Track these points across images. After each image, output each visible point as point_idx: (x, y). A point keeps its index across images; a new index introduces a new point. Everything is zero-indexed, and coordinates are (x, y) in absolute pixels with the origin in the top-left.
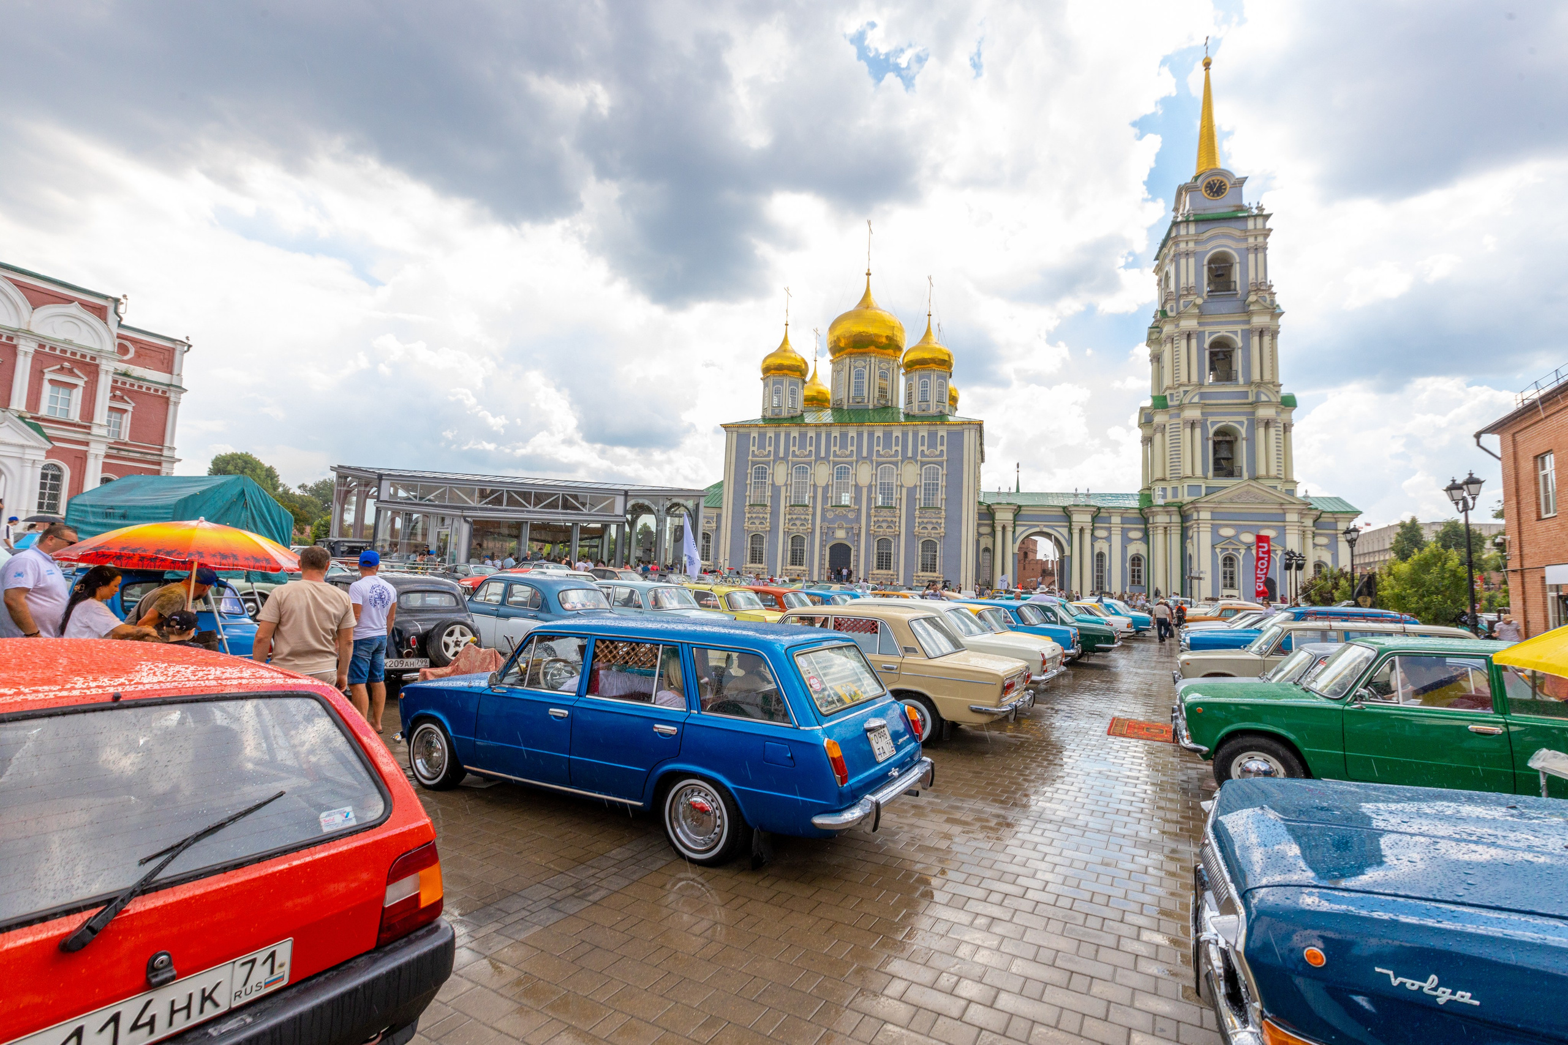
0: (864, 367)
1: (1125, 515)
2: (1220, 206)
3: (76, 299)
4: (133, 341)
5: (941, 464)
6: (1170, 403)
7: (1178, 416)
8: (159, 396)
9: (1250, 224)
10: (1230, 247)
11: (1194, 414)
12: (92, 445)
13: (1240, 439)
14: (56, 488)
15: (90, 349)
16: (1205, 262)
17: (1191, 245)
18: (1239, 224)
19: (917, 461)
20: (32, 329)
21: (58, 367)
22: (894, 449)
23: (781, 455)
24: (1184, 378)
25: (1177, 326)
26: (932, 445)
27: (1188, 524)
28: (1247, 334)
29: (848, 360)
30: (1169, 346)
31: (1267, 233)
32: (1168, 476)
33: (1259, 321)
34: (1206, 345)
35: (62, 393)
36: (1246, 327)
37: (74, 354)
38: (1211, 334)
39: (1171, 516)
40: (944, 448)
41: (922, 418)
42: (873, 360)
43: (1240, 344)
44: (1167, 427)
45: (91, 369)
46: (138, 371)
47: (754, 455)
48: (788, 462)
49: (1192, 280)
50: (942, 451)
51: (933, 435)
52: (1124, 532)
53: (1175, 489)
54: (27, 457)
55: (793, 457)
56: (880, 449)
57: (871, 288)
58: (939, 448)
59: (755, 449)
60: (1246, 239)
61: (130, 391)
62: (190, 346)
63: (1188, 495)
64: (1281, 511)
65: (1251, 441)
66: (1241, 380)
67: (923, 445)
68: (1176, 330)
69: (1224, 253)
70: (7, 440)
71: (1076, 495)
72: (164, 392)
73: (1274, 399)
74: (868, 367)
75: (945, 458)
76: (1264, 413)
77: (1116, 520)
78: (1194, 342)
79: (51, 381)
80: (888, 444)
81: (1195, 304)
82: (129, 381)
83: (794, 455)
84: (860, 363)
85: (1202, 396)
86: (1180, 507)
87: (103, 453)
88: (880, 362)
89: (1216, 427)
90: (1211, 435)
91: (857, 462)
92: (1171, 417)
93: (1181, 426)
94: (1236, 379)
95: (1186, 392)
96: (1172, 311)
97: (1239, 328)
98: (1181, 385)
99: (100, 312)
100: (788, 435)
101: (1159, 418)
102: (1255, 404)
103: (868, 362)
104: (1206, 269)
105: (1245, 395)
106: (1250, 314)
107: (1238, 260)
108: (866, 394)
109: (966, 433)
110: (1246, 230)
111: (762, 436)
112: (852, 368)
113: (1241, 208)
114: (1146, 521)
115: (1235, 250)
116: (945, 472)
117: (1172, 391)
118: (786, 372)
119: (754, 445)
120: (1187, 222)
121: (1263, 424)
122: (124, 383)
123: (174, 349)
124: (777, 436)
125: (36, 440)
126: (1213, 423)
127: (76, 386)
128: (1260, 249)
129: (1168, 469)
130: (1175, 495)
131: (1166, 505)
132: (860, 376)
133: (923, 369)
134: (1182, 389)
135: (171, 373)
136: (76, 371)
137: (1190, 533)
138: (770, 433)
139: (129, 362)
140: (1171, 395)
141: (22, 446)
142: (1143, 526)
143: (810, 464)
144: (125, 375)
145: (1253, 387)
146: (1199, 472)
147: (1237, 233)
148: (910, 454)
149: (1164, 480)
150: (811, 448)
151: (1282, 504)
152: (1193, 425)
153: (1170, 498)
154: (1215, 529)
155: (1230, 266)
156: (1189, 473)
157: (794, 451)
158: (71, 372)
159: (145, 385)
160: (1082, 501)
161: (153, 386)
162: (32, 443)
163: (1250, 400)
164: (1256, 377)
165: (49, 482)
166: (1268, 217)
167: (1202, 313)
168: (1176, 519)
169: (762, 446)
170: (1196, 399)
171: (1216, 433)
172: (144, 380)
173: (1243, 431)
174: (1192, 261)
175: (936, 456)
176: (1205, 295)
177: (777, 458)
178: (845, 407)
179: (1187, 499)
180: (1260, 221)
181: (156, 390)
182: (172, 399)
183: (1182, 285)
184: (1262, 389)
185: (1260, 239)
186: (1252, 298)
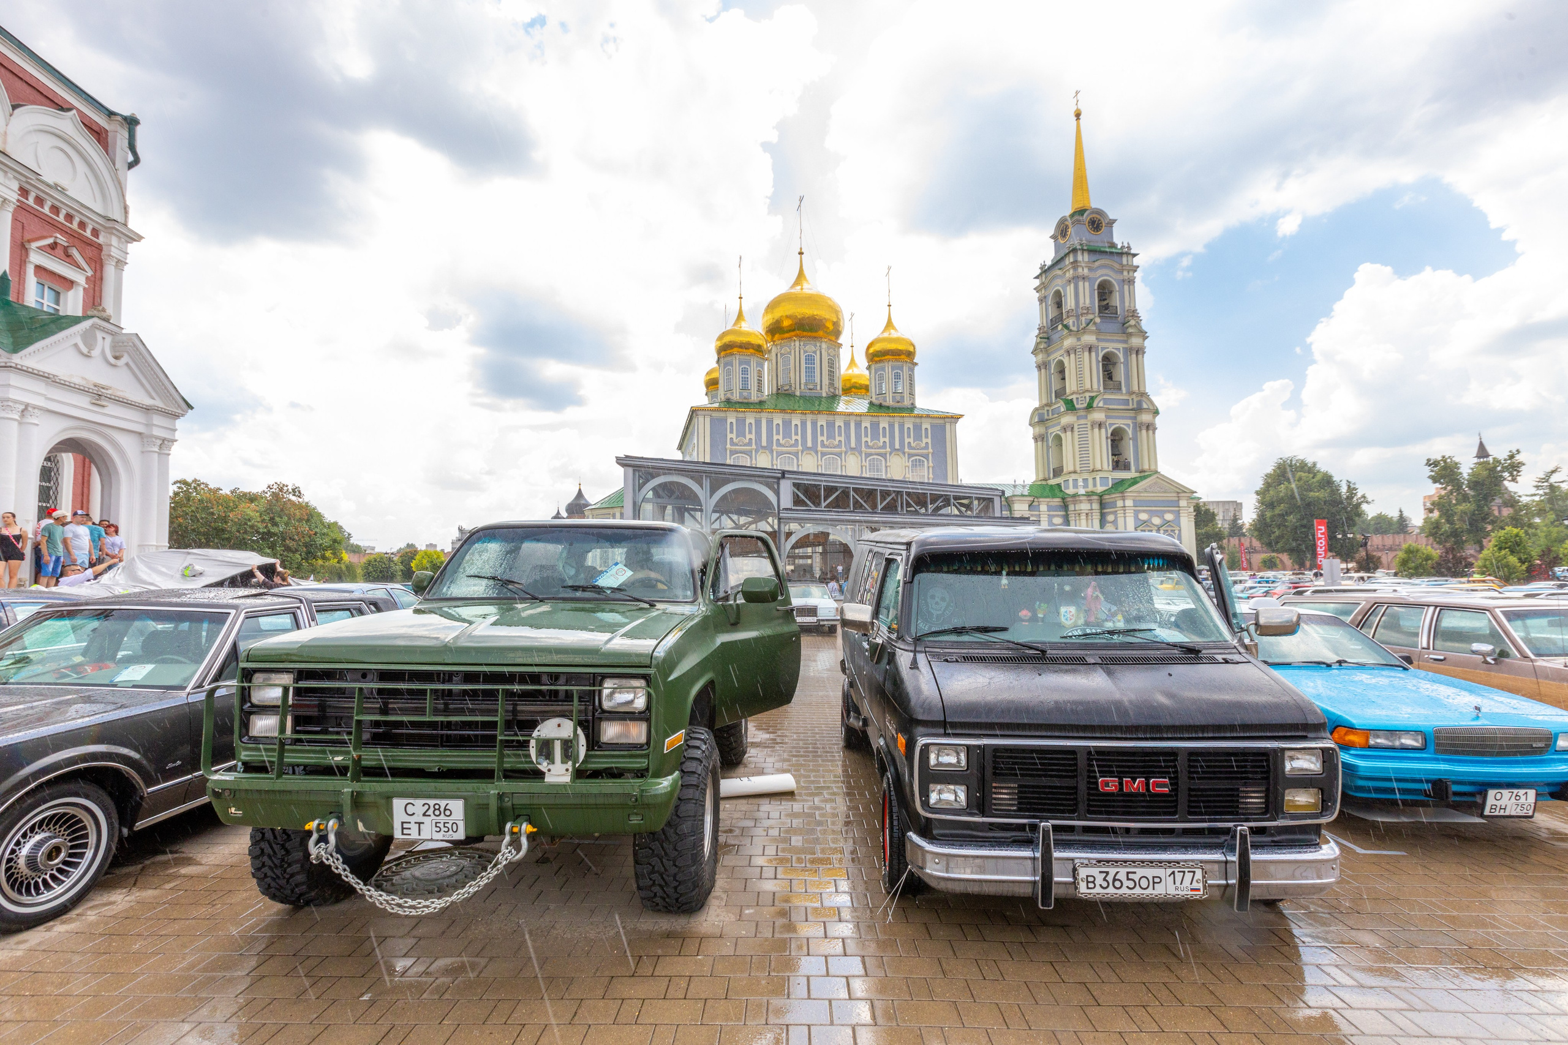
0: (815, 352)
1: (1050, 504)
2: (1098, 240)
5: (926, 456)
6: (1077, 406)
7: (1086, 417)
9: (1124, 260)
10: (1112, 278)
11: (1098, 416)
13: (1126, 439)
16: (1096, 287)
17: (1086, 271)
18: (1116, 258)
19: (904, 453)
22: (882, 440)
23: (764, 443)
24: (1088, 386)
25: (1079, 339)
26: (918, 437)
27: (1105, 511)
28: (1128, 351)
29: (797, 343)
30: (1072, 356)
31: (1135, 269)
32: (1078, 469)
33: (1135, 341)
34: (1100, 359)
36: (1125, 346)
38: (1103, 349)
39: (1091, 504)
40: (929, 441)
41: (895, 410)
42: (824, 346)
43: (1122, 360)
44: (1076, 427)
47: (732, 443)
48: (772, 452)
49: (1088, 301)
50: (927, 443)
51: (917, 428)
52: (1050, 517)
53: (1085, 480)
55: (777, 446)
56: (869, 440)
57: (804, 267)
58: (924, 440)
59: (734, 436)
60: (1122, 273)
63: (1101, 486)
64: (1176, 499)
65: (1135, 439)
66: (1124, 391)
67: (909, 436)
68: (1079, 343)
69: (1109, 282)
71: (1015, 486)
73: (1151, 408)
74: (818, 353)
75: (930, 450)
76: (1145, 418)
77: (1043, 508)
78: (1093, 354)
80: (875, 436)
81: (1095, 323)
83: (779, 444)
84: (810, 348)
85: (1106, 401)
86: (1101, 496)
88: (829, 348)
89: (1113, 427)
90: (1109, 435)
91: (846, 453)
92: (1078, 418)
93: (1089, 426)
94: (1120, 389)
95: (1092, 398)
96: (1074, 326)
97: (1121, 346)
98: (1087, 391)
100: (770, 422)
101: (1067, 419)
102: (1139, 409)
103: (818, 347)
104: (1096, 292)
105: (1126, 402)
106: (1130, 335)
107: (1117, 289)
108: (818, 380)
109: (948, 426)
110: (1121, 264)
111: (741, 422)
112: (802, 351)
113: (1113, 245)
114: (1065, 507)
115: (1115, 280)
116: (931, 464)
117: (1078, 396)
118: (751, 351)
119: (731, 432)
120: (1083, 250)
121: (1145, 427)
124: (758, 422)
126: (1111, 425)
128: (1131, 282)
129: (1078, 463)
130: (1086, 486)
131: (1089, 495)
132: (810, 359)
133: (897, 360)
134: (1087, 395)
137: (1110, 518)
138: (750, 419)
140: (1077, 398)
142: (1063, 513)
143: (796, 454)
145: (1134, 396)
146: (1105, 467)
147: (1117, 266)
148: (897, 446)
149: (1075, 472)
150: (796, 437)
151: (1178, 493)
152: (1100, 425)
153: (1090, 488)
154: (1136, 513)
155: (1111, 292)
156: (1098, 467)
157: (778, 440)
160: (1018, 491)
163: (1131, 407)
164: (1135, 388)
166: (1135, 255)
167: (1099, 332)
168: (1096, 506)
169: (741, 433)
170: (1101, 404)
171: (1112, 434)
173: (1130, 432)
174: (1087, 284)
175: (922, 449)
176: (1097, 314)
177: (760, 447)
178: (798, 393)
179: (1100, 489)
180: (1130, 257)
183: (1081, 306)
184: (1144, 399)
185: (1131, 273)
186: (1132, 322)
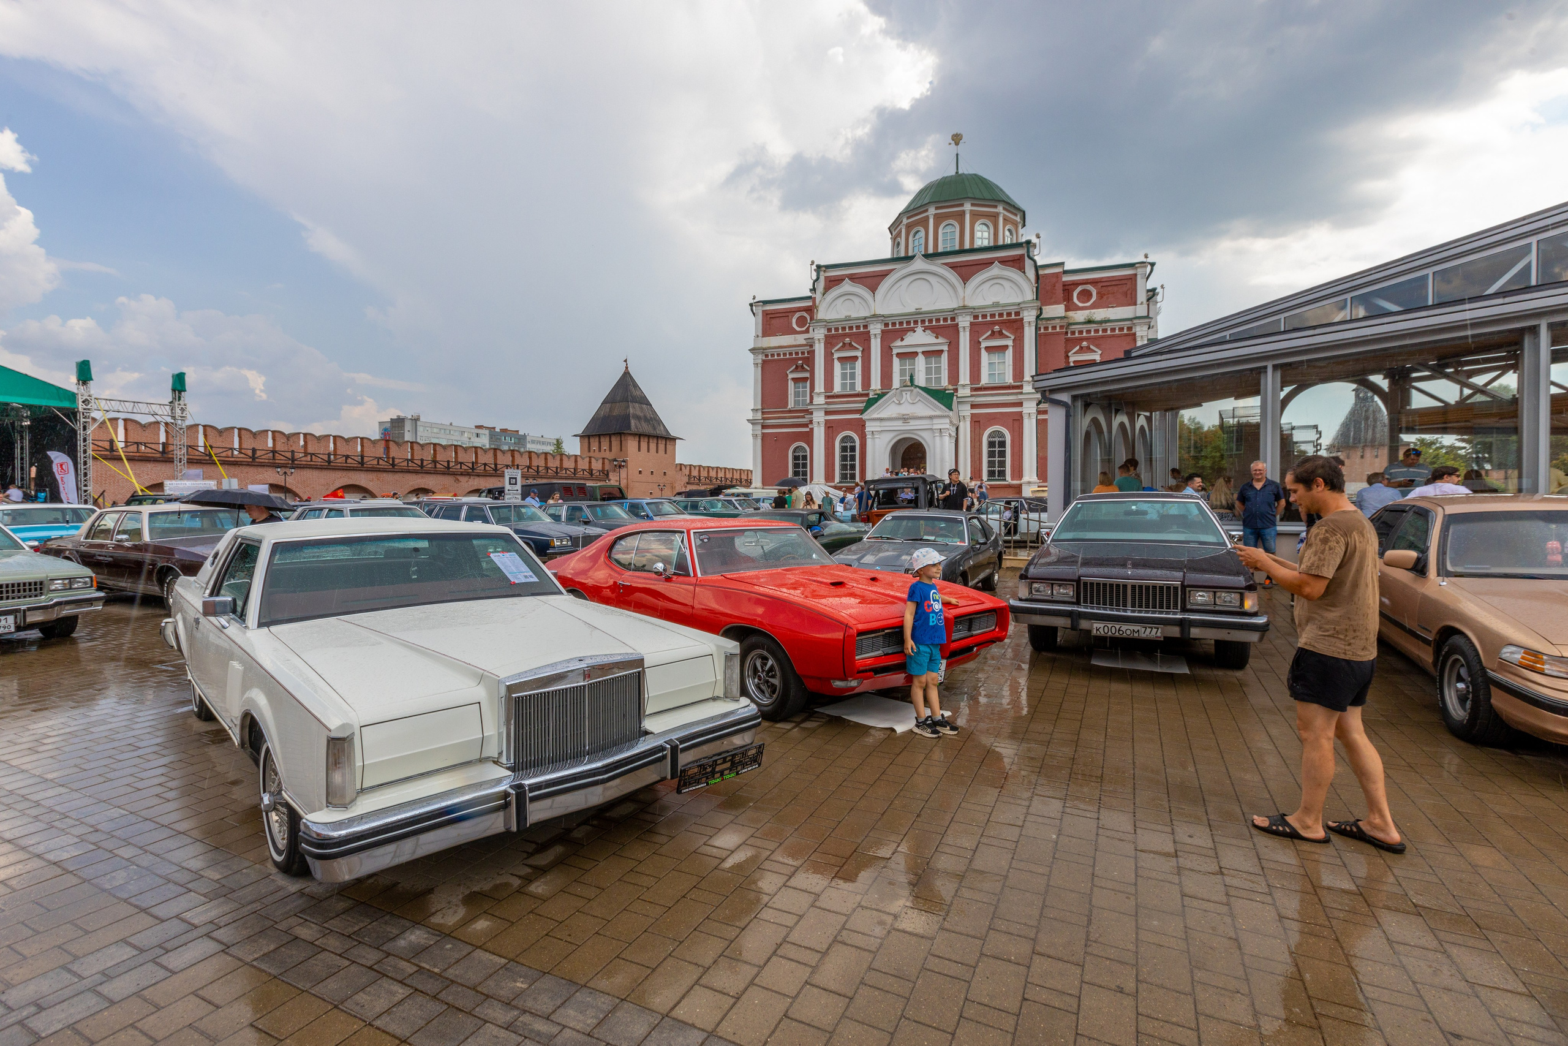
3: (997, 259)
4: (1094, 282)
8: (1126, 335)
12: (1025, 405)
14: (1002, 454)
15: (1013, 304)
20: (966, 303)
21: (990, 332)
35: (995, 358)
37: (1001, 315)
45: (1014, 324)
46: (1100, 314)
54: (935, 427)
61: (1095, 338)
62: (1153, 265)
70: (920, 415)
72: (1129, 329)
79: (987, 348)
82: (1093, 327)
87: (1034, 411)
99: (1017, 263)
122: (1089, 332)
123: (1136, 275)
125: (940, 409)
127: (1006, 347)
135: (1135, 304)
136: (1004, 331)
139: (1093, 307)
141: (931, 418)
144: (1089, 322)
158: (1001, 335)
159: (1109, 326)
161: (1117, 325)
162: (938, 413)
165: (997, 449)
172: (1109, 321)
181: (1121, 329)
182: (1138, 334)
